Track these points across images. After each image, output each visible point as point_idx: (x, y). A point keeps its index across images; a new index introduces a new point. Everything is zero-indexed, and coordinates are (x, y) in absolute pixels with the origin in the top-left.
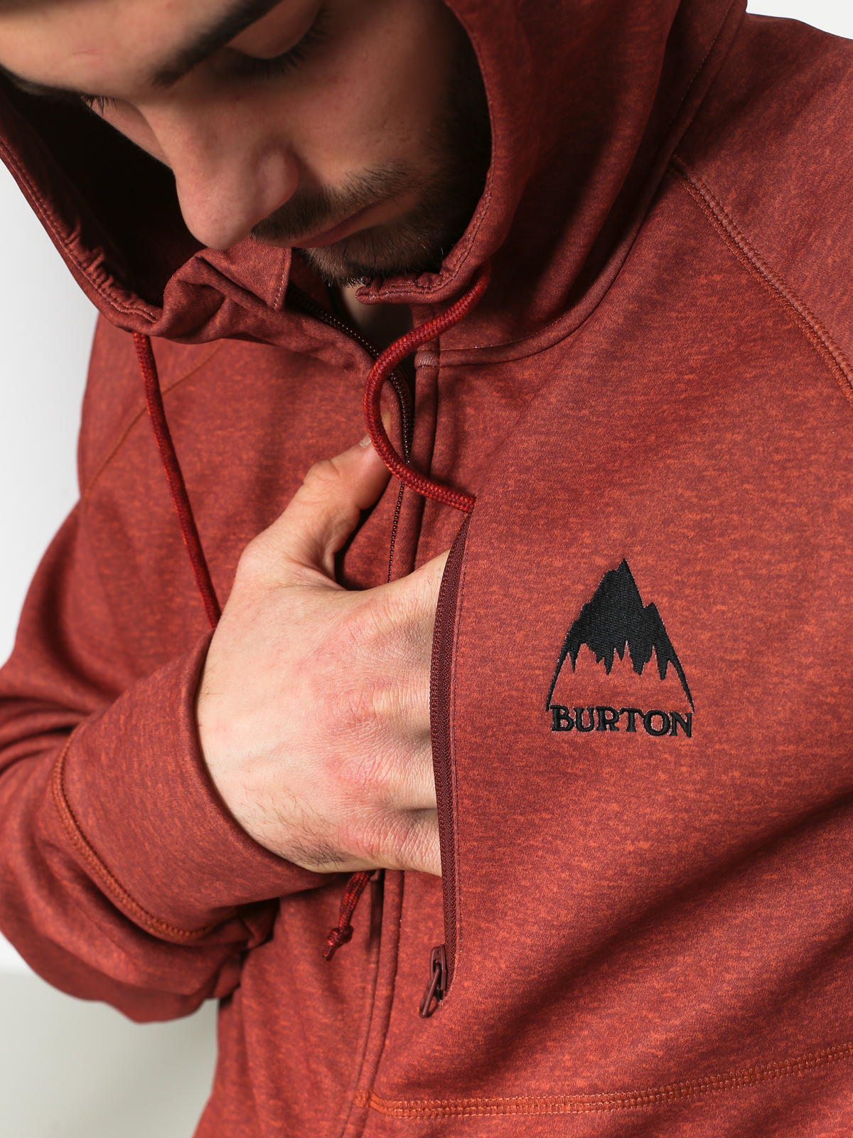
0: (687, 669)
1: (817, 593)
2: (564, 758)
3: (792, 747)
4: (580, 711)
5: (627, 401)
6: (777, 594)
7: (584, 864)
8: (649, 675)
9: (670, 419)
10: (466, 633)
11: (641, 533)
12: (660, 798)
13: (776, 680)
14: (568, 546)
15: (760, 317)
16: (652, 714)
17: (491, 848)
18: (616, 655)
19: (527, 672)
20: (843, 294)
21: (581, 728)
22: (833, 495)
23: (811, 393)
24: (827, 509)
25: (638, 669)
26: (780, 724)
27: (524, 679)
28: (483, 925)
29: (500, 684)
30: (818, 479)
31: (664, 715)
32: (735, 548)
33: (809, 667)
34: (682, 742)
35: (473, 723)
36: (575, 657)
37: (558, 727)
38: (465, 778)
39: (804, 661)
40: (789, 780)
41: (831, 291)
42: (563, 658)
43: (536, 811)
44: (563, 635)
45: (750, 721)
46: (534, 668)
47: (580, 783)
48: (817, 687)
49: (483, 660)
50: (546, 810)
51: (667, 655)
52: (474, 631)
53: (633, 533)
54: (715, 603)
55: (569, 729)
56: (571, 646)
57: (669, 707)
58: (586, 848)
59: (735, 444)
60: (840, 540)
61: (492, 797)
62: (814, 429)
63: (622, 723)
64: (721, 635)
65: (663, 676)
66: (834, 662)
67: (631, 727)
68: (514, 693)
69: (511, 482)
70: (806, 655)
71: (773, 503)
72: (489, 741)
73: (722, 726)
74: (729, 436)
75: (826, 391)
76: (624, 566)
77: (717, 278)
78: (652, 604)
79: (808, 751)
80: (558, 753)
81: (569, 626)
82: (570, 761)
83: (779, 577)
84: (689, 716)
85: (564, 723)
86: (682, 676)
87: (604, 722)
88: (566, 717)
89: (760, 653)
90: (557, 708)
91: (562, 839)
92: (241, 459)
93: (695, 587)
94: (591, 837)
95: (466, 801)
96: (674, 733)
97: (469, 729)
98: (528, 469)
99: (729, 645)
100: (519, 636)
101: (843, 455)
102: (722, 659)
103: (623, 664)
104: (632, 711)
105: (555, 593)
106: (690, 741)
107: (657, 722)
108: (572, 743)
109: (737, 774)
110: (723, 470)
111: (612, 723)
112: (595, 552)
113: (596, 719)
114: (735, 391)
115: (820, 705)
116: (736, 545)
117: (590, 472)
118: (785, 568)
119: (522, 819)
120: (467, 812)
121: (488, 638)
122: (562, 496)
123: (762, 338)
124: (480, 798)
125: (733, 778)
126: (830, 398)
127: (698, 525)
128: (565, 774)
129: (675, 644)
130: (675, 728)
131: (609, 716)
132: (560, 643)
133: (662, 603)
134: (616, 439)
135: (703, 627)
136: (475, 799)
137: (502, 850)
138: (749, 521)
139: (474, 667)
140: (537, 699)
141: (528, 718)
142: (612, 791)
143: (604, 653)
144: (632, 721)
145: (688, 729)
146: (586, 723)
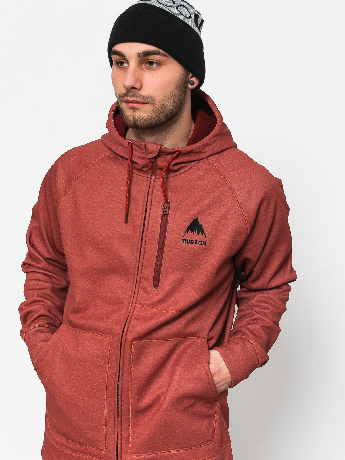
0: (206, 235)
1: (227, 225)
2: (184, 248)
3: (220, 248)
4: (188, 240)
5: (197, 191)
6: (221, 225)
7: (186, 265)
8: (200, 235)
9: (205, 195)
10: (170, 226)
11: (200, 213)
12: (200, 255)
13: (219, 238)
14: (188, 214)
15: (220, 180)
16: (200, 241)
17: (169, 262)
18: (195, 232)
19: (180, 233)
20: (234, 179)
21: (187, 243)
22: (231, 210)
23: (228, 194)
25: (198, 234)
26: (219, 244)
27: (179, 234)
28: (166, 275)
29: (175, 235)
31: (202, 242)
32: (215, 217)
33: (224, 236)
34: (204, 246)
35: (170, 240)
36: (188, 232)
37: (184, 243)
38: (166, 250)
39: (224, 235)
40: (220, 253)
41: (232, 178)
42: (186, 232)
43: (178, 256)
44: (187, 228)
45: (215, 243)
46: (181, 233)
47: (186, 252)
48: (225, 239)
49: (173, 231)
50: (180, 256)
51: (203, 232)
52: (171, 226)
54: (211, 225)
55: (185, 243)
56: (187, 230)
57: (202, 240)
60: (231, 217)
61: (171, 253)
62: (228, 200)
63: (194, 243)
64: (212, 230)
65: (202, 236)
66: (228, 236)
67: (196, 243)
68: (177, 236)
69: (179, 203)
70: (224, 234)
71: (221, 211)
72: (172, 244)
73: (211, 244)
75: (231, 194)
76: (197, 218)
77: (213, 172)
78: (201, 225)
79: (223, 249)
80: (183, 247)
81: (188, 227)
82: (185, 248)
83: (221, 222)
84: (206, 242)
85: (185, 242)
86: (205, 236)
87: (191, 242)
88: (185, 241)
89: (218, 233)
90: (184, 240)
91: (182, 261)
93: (208, 222)
94: (188, 260)
95: (166, 254)
97: (169, 241)
98: (181, 201)
99: (213, 232)
100: (179, 228)
101: (233, 204)
102: (211, 234)
103: (196, 233)
104: (196, 241)
105: (186, 221)
106: (205, 246)
107: (200, 243)
108: (186, 245)
109: (212, 252)
111: (193, 243)
112: (193, 216)
113: (190, 242)
114: (216, 192)
115: (226, 242)
116: (215, 216)
117: (192, 202)
119: (175, 257)
120: (166, 255)
121: (174, 227)
122: (187, 206)
123: (220, 184)
126: (231, 195)
127: (209, 212)
128: (184, 250)
129: (204, 231)
130: (203, 244)
131: (192, 241)
132: (186, 229)
133: (203, 224)
134: (196, 197)
135: (209, 229)
136: (168, 253)
137: (171, 262)
138: (217, 213)
139: (171, 232)
140: (181, 238)
141: (179, 241)
142: (192, 253)
143: (193, 231)
144: (196, 242)
145: (205, 244)
146: (188, 242)
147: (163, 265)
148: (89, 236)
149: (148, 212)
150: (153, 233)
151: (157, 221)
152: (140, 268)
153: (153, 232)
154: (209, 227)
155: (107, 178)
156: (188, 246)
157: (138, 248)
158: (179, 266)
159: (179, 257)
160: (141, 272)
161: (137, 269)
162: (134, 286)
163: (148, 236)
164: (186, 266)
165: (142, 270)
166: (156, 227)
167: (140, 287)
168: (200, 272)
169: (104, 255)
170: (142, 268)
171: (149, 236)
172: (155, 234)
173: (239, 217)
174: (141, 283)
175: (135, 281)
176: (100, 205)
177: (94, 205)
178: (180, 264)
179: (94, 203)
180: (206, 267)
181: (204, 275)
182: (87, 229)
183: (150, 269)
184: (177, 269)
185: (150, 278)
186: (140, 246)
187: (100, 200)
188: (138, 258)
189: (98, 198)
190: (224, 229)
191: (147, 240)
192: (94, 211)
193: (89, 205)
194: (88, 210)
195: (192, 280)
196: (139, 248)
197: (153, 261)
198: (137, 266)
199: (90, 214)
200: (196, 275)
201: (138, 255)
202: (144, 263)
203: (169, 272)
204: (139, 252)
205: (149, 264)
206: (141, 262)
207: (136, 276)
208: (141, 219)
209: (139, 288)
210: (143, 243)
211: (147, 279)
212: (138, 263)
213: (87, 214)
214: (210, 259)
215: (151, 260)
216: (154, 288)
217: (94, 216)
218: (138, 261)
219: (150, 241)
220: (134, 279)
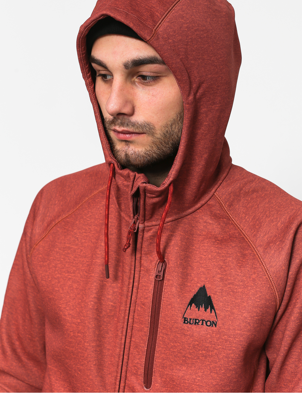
0: (216, 311)
1: (247, 296)
2: (185, 330)
3: (239, 331)
4: (191, 319)
5: (203, 245)
6: (238, 296)
7: (189, 356)
8: (208, 312)
9: (214, 251)
10: (165, 298)
11: (208, 279)
12: (208, 341)
13: (236, 315)
14: (192, 280)
16: (208, 321)
17: (165, 350)
18: (201, 307)
19: (179, 309)
20: (254, 231)
21: (190, 323)
22: (251, 275)
23: (247, 252)
24: (250, 277)
25: (205, 310)
26: (237, 326)
27: (179, 310)
28: (161, 370)
29: (172, 311)
30: (248, 271)
31: (210, 322)
32: (229, 285)
33: (244, 313)
34: (214, 328)
35: (165, 319)
36: (191, 306)
37: (184, 323)
38: (161, 332)
39: (243, 311)
40: (238, 339)
42: (188, 306)
43: (176, 343)
44: (189, 301)
45: (230, 324)
46: (181, 308)
47: (188, 337)
48: (246, 318)
49: (169, 305)
51: (212, 308)
52: (167, 298)
53: (206, 279)
54: (224, 297)
55: (187, 323)
56: (190, 304)
57: (212, 320)
58: (189, 352)
59: (230, 261)
60: (252, 285)
61: (167, 338)
62: (247, 260)
63: (200, 323)
64: (225, 304)
65: (211, 313)
66: (250, 312)
67: (202, 324)
68: (175, 313)
70: (244, 310)
71: (238, 275)
72: (168, 324)
73: (223, 325)
74: (228, 259)
75: (250, 252)
76: (204, 286)
77: (225, 220)
78: (210, 296)
79: (243, 333)
80: (184, 329)
81: (190, 299)
82: (186, 331)
83: (239, 292)
84: (216, 322)
85: (186, 322)
86: (215, 313)
87: (196, 322)
88: (187, 320)
89: (233, 309)
90: (185, 318)
91: (182, 350)
92: (92, 242)
93: (219, 292)
94: (191, 350)
95: (160, 338)
96: (212, 326)
97: (164, 320)
98: (182, 260)
99: (226, 306)
100: (178, 300)
101: (254, 266)
102: (225, 310)
103: (202, 309)
104: (203, 320)
105: (188, 291)
106: (216, 328)
107: (209, 323)
108: (188, 327)
109: (226, 337)
110: (227, 266)
111: (198, 323)
112: (198, 283)
113: (194, 321)
114: (230, 248)
115: (246, 322)
116: (229, 284)
117: (196, 262)
118: (240, 290)
119: (173, 344)
120: (160, 341)
121: (171, 299)
122: (189, 268)
123: (236, 237)
124: (164, 337)
125: (225, 338)
126: (251, 253)
127: (220, 278)
128: (185, 334)
129: (214, 305)
130: (213, 325)
131: (197, 321)
132: (188, 303)
133: (212, 296)
134: (201, 254)
135: (221, 302)
136: (163, 337)
137: (167, 351)
138: (232, 279)
139: (167, 306)
140: (181, 315)
141: (178, 320)
142: (196, 339)
143: (198, 306)
144: (203, 322)
145: (216, 325)
146: (192, 322)
147: (156, 355)
148: (63, 303)
149: (137, 275)
150: (143, 307)
151: (148, 290)
152: (126, 357)
153: (143, 304)
154: (221, 299)
155: (96, 222)
156: (191, 327)
157: (123, 327)
158: (178, 357)
159: (178, 344)
160: (128, 363)
161: (122, 357)
162: (118, 383)
163: (136, 311)
164: (189, 358)
165: (128, 359)
166: (146, 298)
167: (126, 384)
168: (210, 367)
169: (78, 333)
170: (128, 357)
171: (138, 310)
172: (146, 308)
173: (265, 284)
174: (127, 379)
175: (119, 375)
176: (83, 261)
177: (75, 260)
178: (179, 354)
179: (76, 257)
180: (218, 360)
181: (216, 373)
182: (62, 293)
183: (139, 359)
184: (176, 361)
185: (139, 373)
186: (126, 323)
187: (84, 253)
188: (123, 341)
189: (82, 250)
190: (243, 302)
191: (136, 316)
192: (74, 268)
193: (69, 259)
194: (67, 266)
195: (198, 380)
196: (125, 327)
197: (143, 347)
198: (122, 353)
199: (68, 272)
200: (203, 372)
201: (124, 337)
202: (131, 349)
203: (165, 365)
204: (124, 333)
205: (138, 352)
206: (127, 349)
207: (120, 367)
208: (129, 284)
209: (125, 386)
210: (130, 320)
211: (135, 374)
212: (123, 349)
213: (64, 272)
214: (223, 348)
215: (140, 346)
216: (145, 388)
217: (74, 276)
218: (123, 346)
219: (139, 318)
220: (117, 372)
